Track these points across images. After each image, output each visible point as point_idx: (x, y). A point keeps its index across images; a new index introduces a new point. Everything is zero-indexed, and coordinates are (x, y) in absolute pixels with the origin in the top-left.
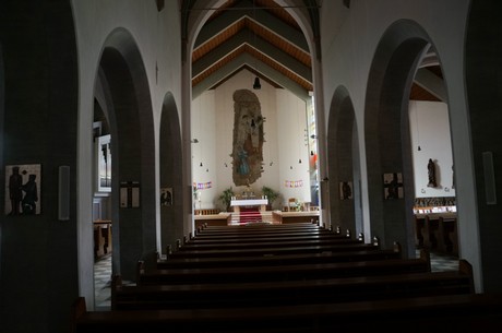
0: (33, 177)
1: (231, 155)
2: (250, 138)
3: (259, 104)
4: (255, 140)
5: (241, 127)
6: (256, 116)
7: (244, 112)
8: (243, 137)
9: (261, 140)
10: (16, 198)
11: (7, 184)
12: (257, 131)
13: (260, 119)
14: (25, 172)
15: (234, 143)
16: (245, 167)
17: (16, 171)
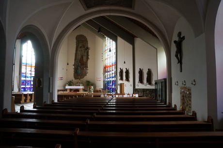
1: (73, 65)
2: (82, 57)
3: (87, 41)
4: (85, 58)
5: (79, 52)
6: (86, 47)
7: (80, 45)
8: (79, 57)
9: (88, 58)
12: (85, 54)
13: (88, 48)
15: (75, 60)
16: (79, 71)
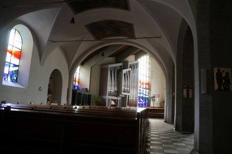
0: (227, 74)
10: (219, 83)
11: (215, 76)
14: (223, 71)
17: (219, 70)
